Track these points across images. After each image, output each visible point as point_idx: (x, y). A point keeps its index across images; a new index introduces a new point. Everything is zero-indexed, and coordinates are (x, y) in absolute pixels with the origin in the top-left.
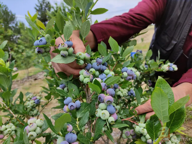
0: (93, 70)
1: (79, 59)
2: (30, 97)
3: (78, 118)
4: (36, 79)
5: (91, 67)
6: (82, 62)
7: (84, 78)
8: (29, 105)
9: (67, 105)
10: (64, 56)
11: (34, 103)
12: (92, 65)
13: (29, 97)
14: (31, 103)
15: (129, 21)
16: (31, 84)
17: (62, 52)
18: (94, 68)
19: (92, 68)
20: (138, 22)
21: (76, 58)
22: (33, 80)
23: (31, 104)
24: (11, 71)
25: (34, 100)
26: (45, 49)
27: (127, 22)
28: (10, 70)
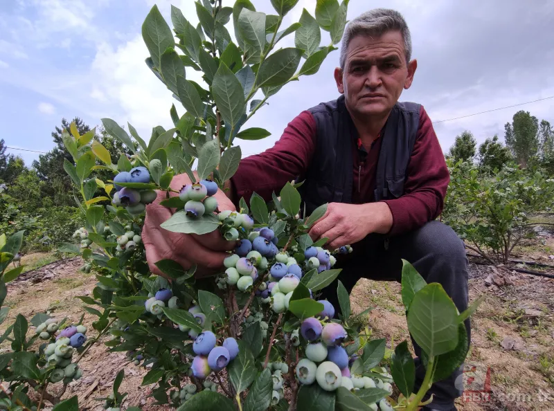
0: (255, 254)
1: (230, 226)
2: (49, 328)
3: (238, 393)
4: (38, 281)
5: (251, 247)
6: (235, 233)
7: (238, 276)
8: (53, 353)
9: (204, 355)
10: (192, 216)
11: (69, 344)
12: (252, 242)
13: (45, 329)
14: (59, 346)
15: (273, 162)
16: (23, 293)
17: (189, 205)
18: (258, 250)
19: (253, 249)
20: (288, 164)
21: (221, 223)
22: (29, 282)
23: (60, 348)
24: (8, 259)
25: (69, 338)
26: (142, 194)
27: (272, 164)
28: (8, 256)
